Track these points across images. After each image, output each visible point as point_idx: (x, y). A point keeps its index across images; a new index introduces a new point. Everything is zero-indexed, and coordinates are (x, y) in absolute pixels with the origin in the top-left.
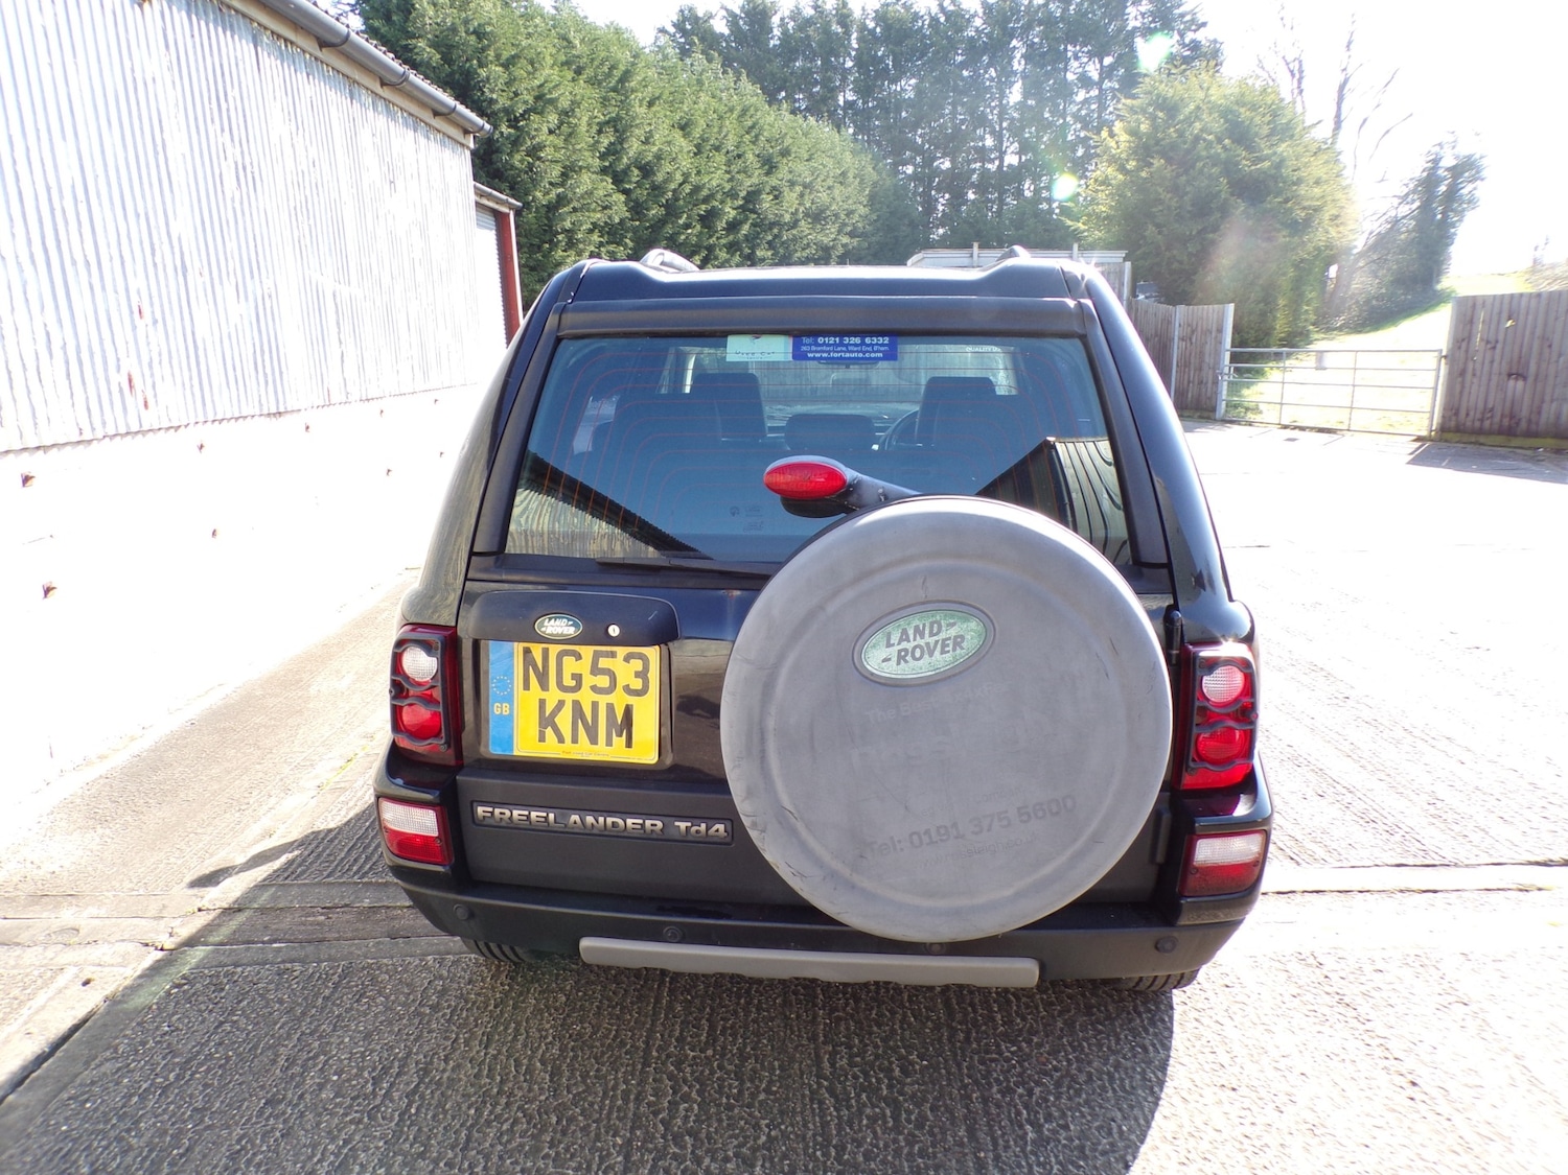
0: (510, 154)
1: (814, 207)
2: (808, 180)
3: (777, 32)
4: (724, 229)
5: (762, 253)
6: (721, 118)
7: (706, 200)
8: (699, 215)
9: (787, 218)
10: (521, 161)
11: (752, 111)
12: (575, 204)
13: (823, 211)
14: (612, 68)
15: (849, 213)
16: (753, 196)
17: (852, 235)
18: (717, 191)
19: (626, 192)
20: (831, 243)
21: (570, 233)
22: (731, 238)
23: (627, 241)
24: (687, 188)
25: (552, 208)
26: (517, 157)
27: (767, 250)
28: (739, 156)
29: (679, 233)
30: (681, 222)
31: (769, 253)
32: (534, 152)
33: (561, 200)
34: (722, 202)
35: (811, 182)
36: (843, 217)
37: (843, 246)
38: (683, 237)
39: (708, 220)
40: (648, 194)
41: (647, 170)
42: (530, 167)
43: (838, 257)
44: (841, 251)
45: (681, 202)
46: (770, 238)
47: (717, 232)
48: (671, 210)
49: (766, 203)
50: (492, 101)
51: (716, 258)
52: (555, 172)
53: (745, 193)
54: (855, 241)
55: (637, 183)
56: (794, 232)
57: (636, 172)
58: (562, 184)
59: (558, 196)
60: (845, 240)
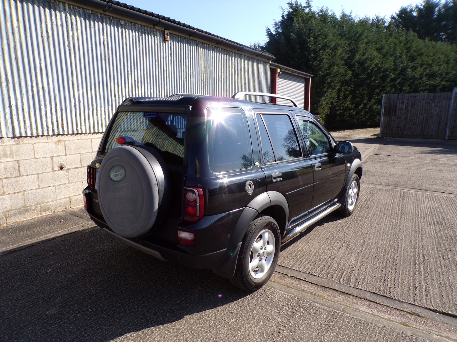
0: (313, 62)
1: (430, 72)
2: (430, 63)
3: (436, 13)
4: (389, 81)
5: (405, 88)
6: (396, 45)
7: (384, 71)
8: (380, 77)
9: (417, 76)
10: (316, 64)
11: (411, 42)
12: (333, 75)
13: (434, 74)
14: (357, 33)
15: (447, 74)
16: (404, 70)
17: (447, 81)
18: (389, 69)
19: (353, 71)
20: (437, 84)
21: (330, 84)
22: (392, 83)
23: (352, 85)
24: (376, 68)
25: (325, 76)
26: (315, 62)
27: (407, 87)
28: (400, 57)
29: (372, 82)
30: (372, 79)
31: (408, 88)
32: (321, 61)
33: (328, 74)
34: (390, 72)
35: (432, 64)
36: (444, 75)
37: (443, 85)
38: (373, 84)
39: (384, 78)
40: (361, 71)
41: (361, 63)
42: (319, 65)
43: (440, 89)
44: (441, 86)
45: (373, 73)
46: (409, 83)
47: (387, 82)
48: (369, 76)
49: (409, 71)
50: (310, 48)
51: (386, 90)
52: (327, 66)
53: (401, 69)
54: (448, 83)
55: (357, 67)
56: (420, 81)
57: (357, 64)
58: (329, 69)
59: (327, 73)
60: (444, 83)
